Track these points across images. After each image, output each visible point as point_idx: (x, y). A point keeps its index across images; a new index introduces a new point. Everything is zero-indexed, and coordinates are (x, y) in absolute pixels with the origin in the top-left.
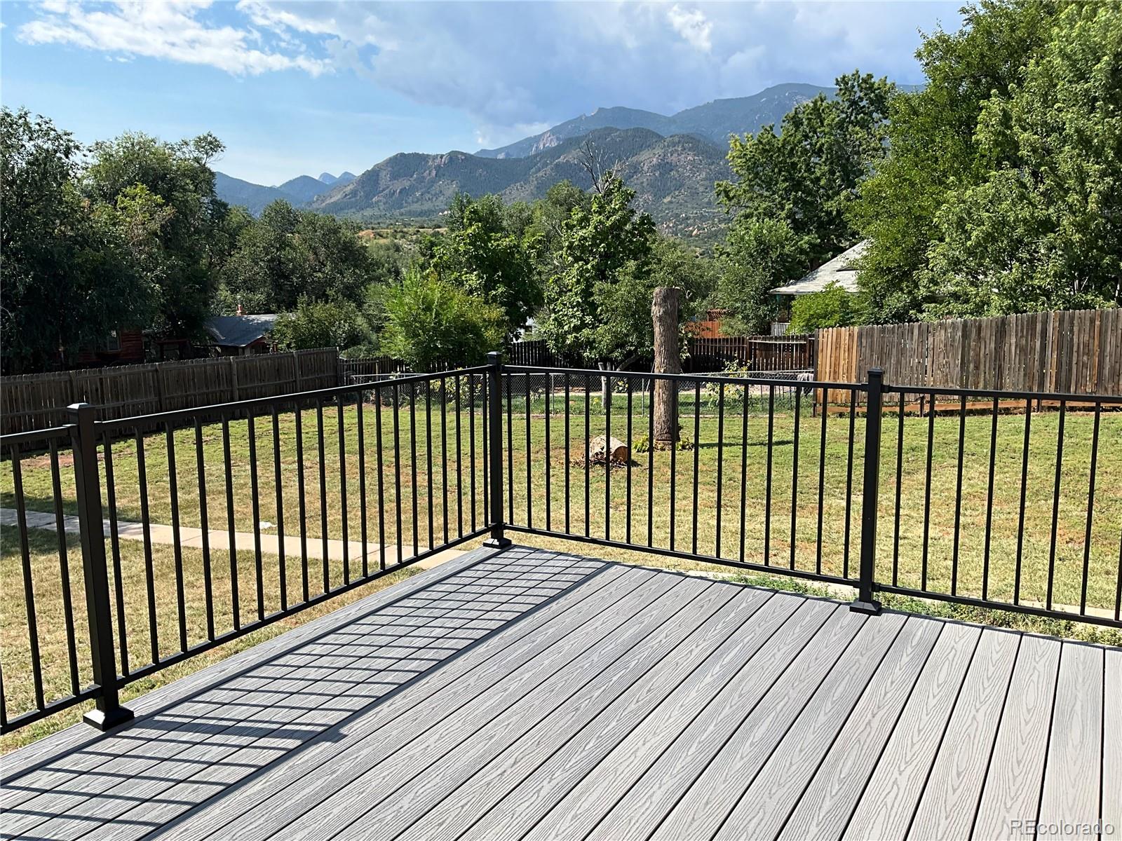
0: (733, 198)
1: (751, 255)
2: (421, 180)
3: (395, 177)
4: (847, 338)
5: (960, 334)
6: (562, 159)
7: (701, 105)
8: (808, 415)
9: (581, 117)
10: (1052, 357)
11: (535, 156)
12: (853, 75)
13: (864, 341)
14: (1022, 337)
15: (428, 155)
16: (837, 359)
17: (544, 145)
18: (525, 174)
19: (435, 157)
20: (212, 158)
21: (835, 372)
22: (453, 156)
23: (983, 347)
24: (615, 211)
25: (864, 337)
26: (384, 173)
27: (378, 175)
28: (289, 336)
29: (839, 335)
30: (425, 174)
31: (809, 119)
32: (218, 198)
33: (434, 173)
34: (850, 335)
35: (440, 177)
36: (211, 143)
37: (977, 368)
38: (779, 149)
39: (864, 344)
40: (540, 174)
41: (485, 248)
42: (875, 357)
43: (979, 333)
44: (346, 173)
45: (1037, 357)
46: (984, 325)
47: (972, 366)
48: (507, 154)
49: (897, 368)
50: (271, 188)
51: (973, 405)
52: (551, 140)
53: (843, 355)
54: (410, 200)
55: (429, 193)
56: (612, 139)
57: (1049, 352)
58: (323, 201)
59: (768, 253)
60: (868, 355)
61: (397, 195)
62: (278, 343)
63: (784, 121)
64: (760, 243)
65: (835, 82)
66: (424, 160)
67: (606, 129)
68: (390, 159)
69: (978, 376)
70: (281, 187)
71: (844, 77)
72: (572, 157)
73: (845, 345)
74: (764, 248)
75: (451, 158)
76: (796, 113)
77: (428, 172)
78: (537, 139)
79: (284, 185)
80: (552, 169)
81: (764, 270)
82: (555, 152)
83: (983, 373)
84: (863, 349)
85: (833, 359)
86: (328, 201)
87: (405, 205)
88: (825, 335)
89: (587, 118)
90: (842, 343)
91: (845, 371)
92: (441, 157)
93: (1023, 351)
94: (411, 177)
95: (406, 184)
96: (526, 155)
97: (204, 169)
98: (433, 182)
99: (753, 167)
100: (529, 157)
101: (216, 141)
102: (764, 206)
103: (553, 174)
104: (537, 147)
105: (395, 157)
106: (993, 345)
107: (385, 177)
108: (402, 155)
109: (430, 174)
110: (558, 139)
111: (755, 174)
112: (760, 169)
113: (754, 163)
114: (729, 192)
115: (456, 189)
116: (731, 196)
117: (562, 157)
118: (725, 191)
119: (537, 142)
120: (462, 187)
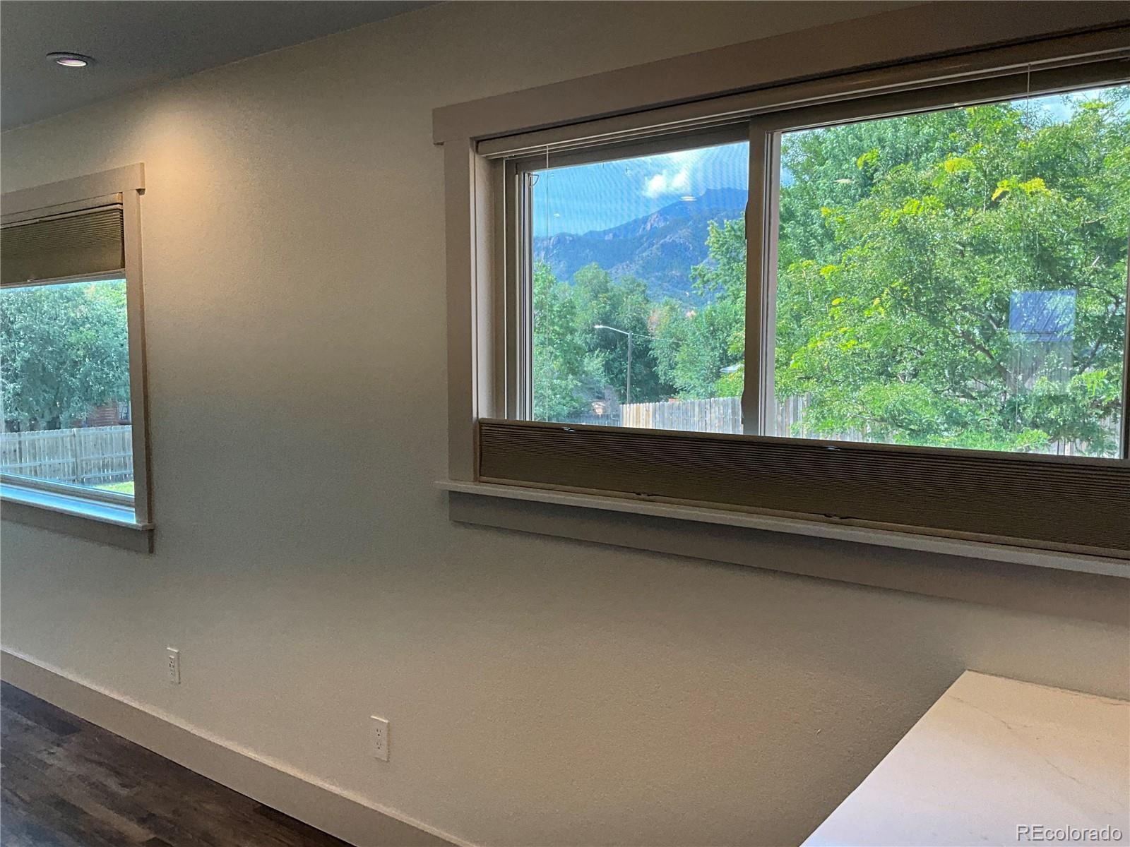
0: (708, 281)
6: (668, 239)
11: (642, 237)
17: (651, 226)
22: (561, 238)
33: (543, 253)
35: (548, 258)
40: (646, 254)
48: (615, 235)
52: (658, 221)
72: (679, 236)
75: (559, 239)
78: (645, 220)
80: (658, 249)
81: (712, 350)
82: (662, 232)
92: (550, 239)
96: (631, 236)
100: (635, 238)
102: (733, 289)
103: (659, 254)
104: (644, 228)
109: (538, 255)
110: (665, 219)
111: (729, 259)
112: (734, 254)
113: (727, 249)
114: (704, 275)
115: (564, 269)
116: (705, 279)
117: (668, 237)
118: (700, 275)
119: (645, 223)
120: (570, 267)
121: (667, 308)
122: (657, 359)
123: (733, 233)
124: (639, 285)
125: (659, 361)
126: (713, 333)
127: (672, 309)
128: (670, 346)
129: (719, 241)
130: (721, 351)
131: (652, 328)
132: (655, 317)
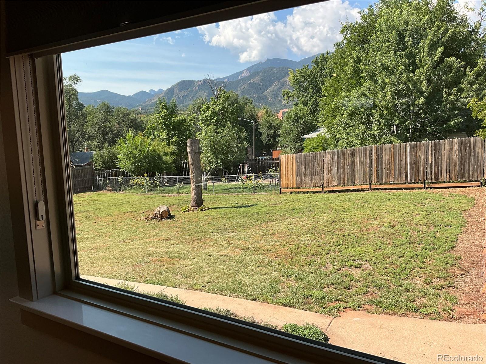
0: (290, 97)
1: (293, 121)
2: (192, 91)
3: (180, 90)
4: (292, 159)
5: (336, 156)
6: (252, 81)
7: (311, 56)
8: (278, 193)
9: (260, 62)
10: (374, 165)
11: (241, 80)
12: (341, 42)
13: (298, 160)
14: (361, 157)
15: (195, 81)
16: (288, 168)
17: (244, 75)
18: (236, 88)
19: (197, 82)
20: (77, 85)
21: (288, 174)
22: (205, 81)
23: (346, 162)
24: (220, 104)
25: (298, 158)
26: (176, 88)
27: (173, 90)
28: (100, 160)
29: (288, 157)
30: (193, 89)
31: (321, 62)
32: (80, 102)
33: (197, 88)
34: (293, 157)
35: (200, 90)
36: (76, 78)
37: (344, 171)
38: (309, 75)
39: (298, 162)
40: (242, 87)
41: (170, 121)
42: (303, 167)
43: (344, 156)
44: (160, 89)
45: (368, 166)
46: (345, 152)
47: (342, 170)
48: (228, 79)
49: (312, 172)
50: (129, 96)
51: (343, 188)
52: (247, 73)
53: (291, 167)
54: (187, 100)
55: (195, 97)
56: (273, 72)
57: (373, 164)
58: (150, 101)
59: (299, 121)
60: (300, 166)
61: (182, 97)
62: (95, 164)
63: (312, 63)
64: (296, 116)
65: (334, 45)
66: (193, 82)
67: (270, 67)
68: (178, 83)
69: (344, 175)
70: (133, 96)
71: (337, 43)
72: (256, 80)
73: (291, 162)
74: (297, 118)
75: (204, 82)
76: (316, 59)
77: (194, 88)
78: (241, 73)
79: (134, 95)
80: (247, 85)
81: (297, 128)
82: (249, 78)
83: (346, 174)
84: (298, 164)
85: (286, 168)
86: (153, 101)
87: (185, 102)
88: (283, 158)
89: (262, 63)
90: (290, 160)
91: (292, 173)
92: (200, 81)
93: (363, 163)
94: (187, 90)
95: (186, 93)
96: (236, 80)
97: (73, 90)
98: (197, 92)
99: (298, 83)
100: (238, 80)
101: (78, 77)
102: (303, 100)
103: (248, 87)
104: (241, 76)
105: (181, 82)
106: (350, 161)
107: (176, 91)
108: (184, 81)
109: (195, 89)
110: (250, 72)
111: (299, 86)
112: (301, 84)
113: (299, 82)
114: (288, 94)
115: (207, 95)
116: (289, 96)
117: (252, 80)
118: (286, 94)
119: (241, 74)
120: (209, 94)
121: (265, 110)
122: (262, 133)
123: (301, 74)
124: (249, 100)
125: (263, 133)
126: (297, 120)
127: (267, 110)
128: (267, 127)
129: (295, 78)
130: (301, 128)
131: (259, 118)
132: (260, 114)
